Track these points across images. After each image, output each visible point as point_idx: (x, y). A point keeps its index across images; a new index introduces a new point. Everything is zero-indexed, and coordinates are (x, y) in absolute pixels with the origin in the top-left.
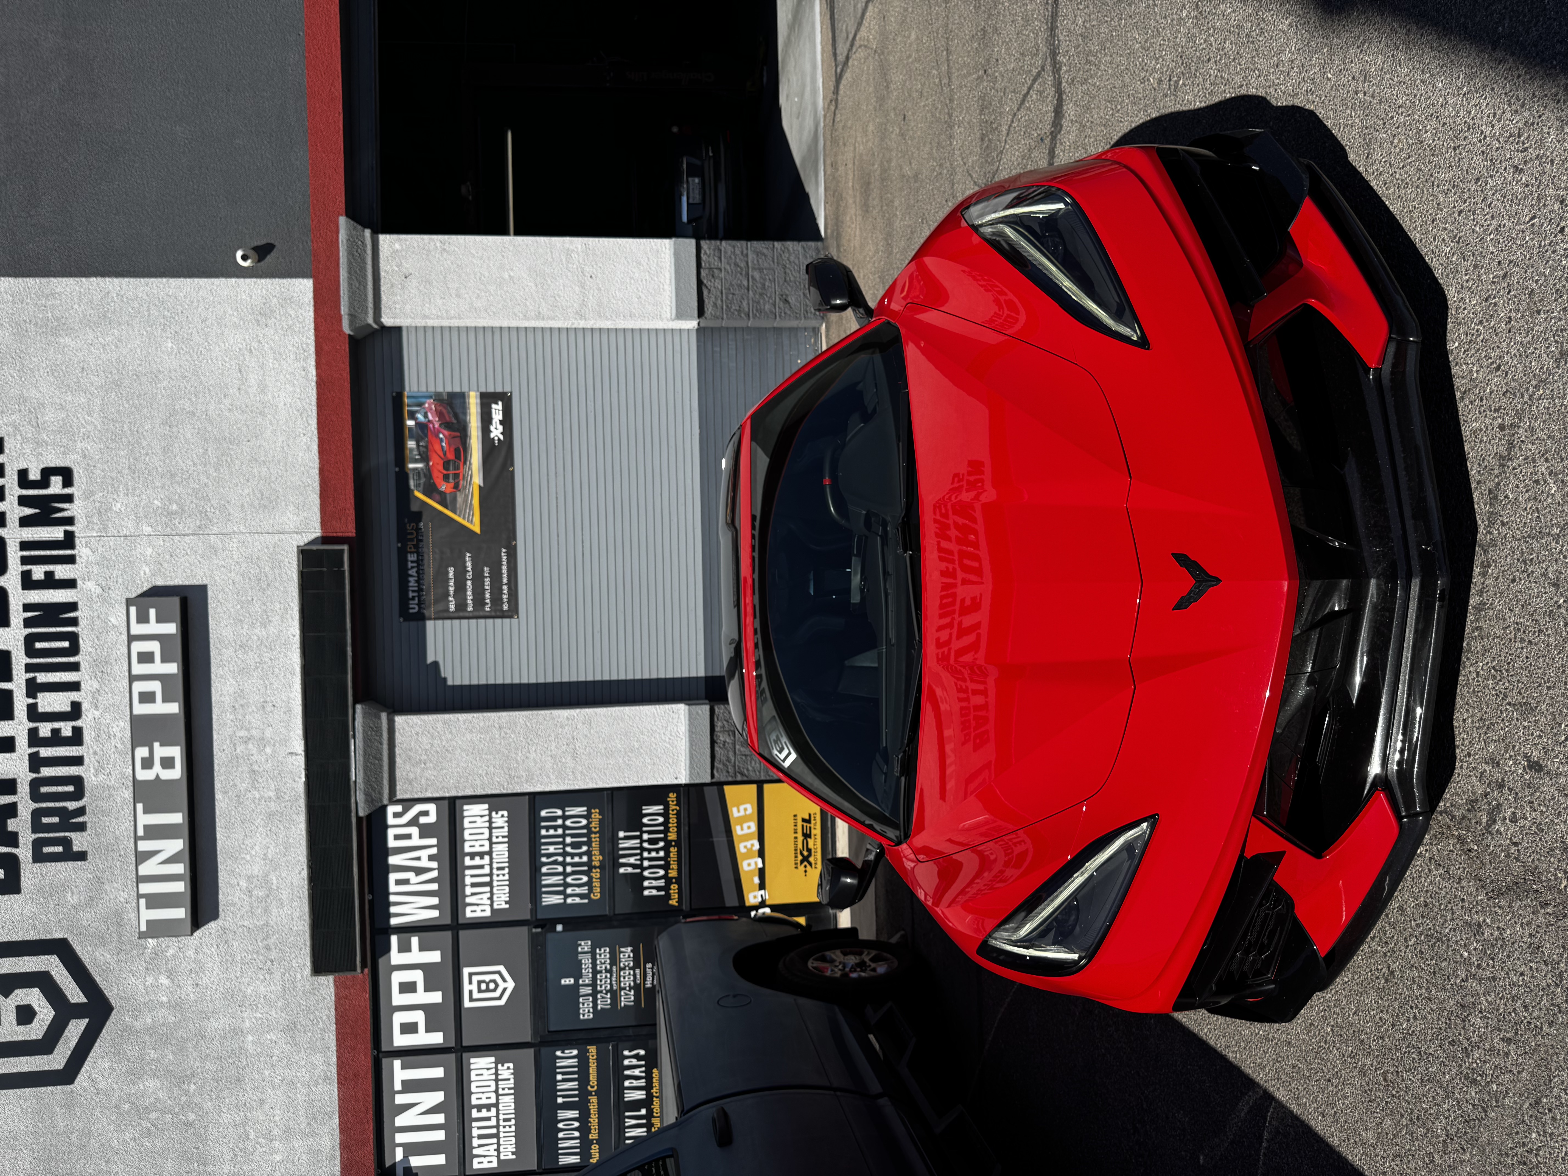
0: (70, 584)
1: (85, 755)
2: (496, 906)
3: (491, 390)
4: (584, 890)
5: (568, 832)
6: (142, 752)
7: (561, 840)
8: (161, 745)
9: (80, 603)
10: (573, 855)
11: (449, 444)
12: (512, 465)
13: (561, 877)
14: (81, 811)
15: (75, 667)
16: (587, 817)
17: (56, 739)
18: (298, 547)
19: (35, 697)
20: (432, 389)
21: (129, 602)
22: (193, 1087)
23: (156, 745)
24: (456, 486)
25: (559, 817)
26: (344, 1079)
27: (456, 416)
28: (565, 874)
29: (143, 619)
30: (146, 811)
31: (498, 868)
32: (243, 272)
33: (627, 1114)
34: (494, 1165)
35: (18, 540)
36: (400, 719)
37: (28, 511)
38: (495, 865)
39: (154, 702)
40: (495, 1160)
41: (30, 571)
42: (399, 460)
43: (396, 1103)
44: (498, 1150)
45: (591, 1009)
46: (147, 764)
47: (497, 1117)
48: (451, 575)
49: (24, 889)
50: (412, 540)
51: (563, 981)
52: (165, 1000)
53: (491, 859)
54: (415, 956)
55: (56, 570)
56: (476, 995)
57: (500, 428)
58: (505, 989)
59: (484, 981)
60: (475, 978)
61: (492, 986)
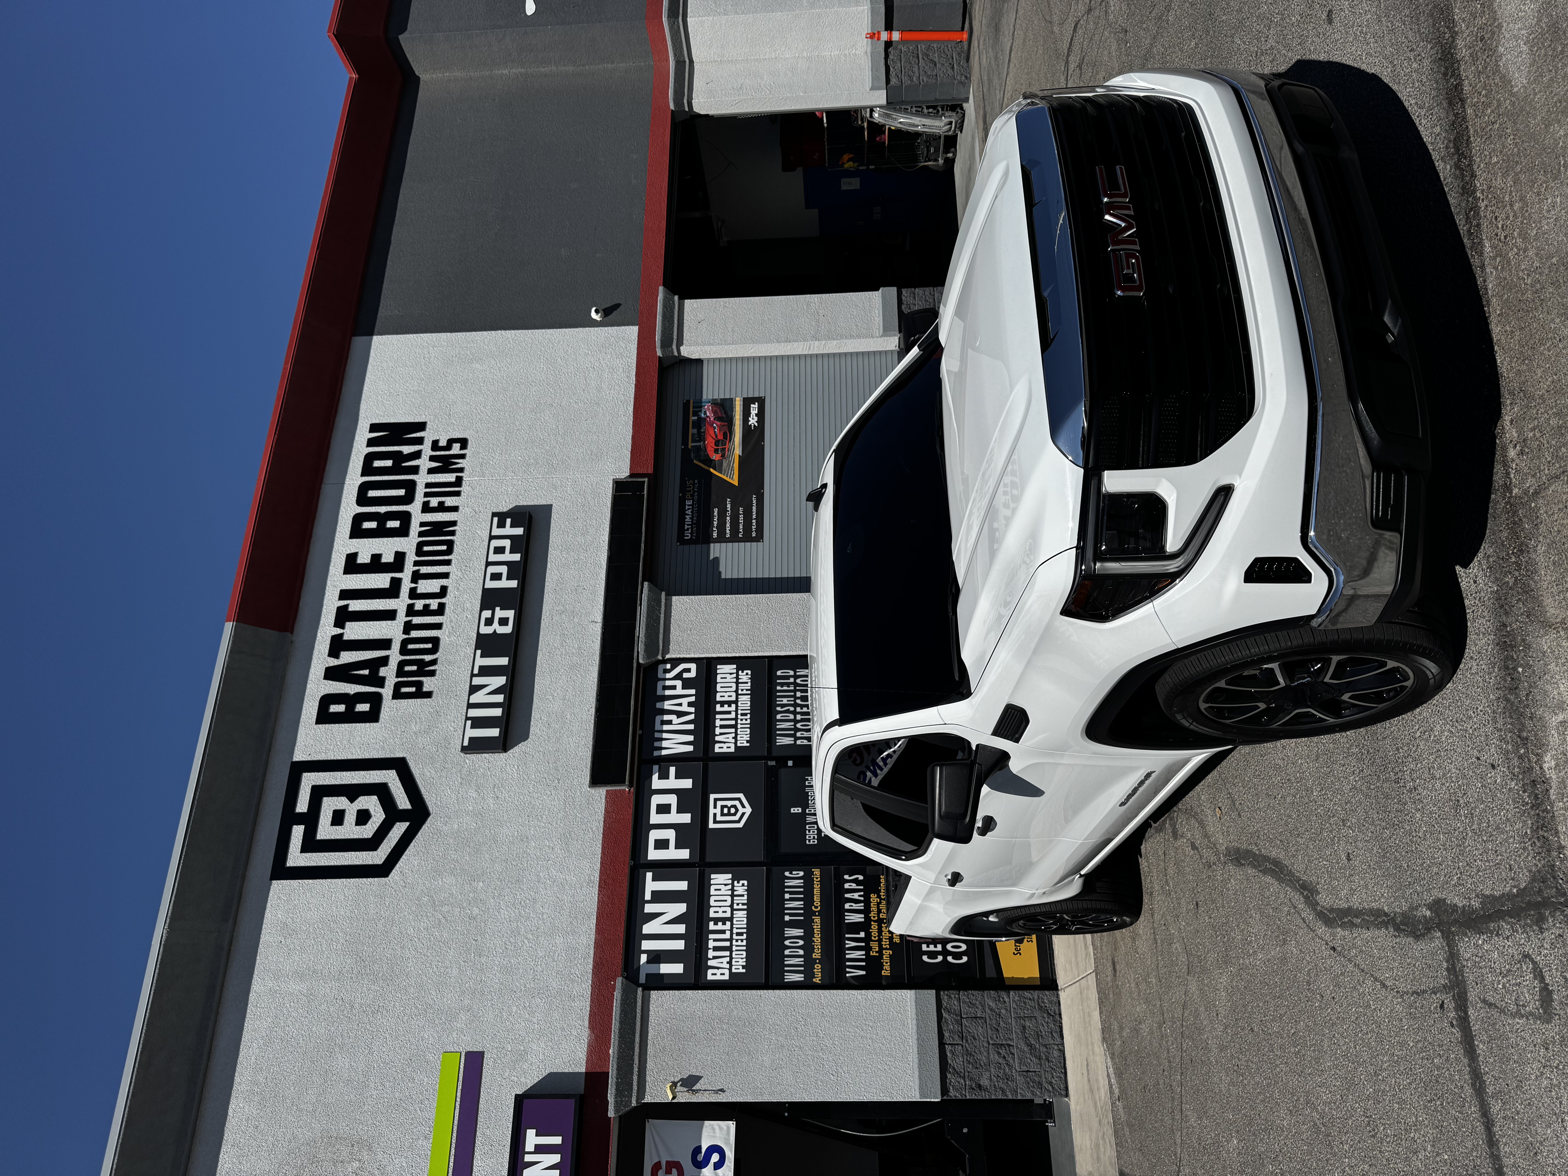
0: (455, 509)
1: (444, 622)
2: (739, 745)
3: (751, 396)
5: (798, 688)
6: (487, 614)
8: (501, 609)
9: (459, 521)
10: (802, 706)
11: (720, 430)
12: (763, 441)
13: (793, 723)
14: (434, 662)
15: (448, 563)
17: (426, 611)
18: (613, 479)
20: (710, 397)
21: (494, 515)
23: (498, 608)
24: (723, 456)
25: (791, 676)
26: (603, 884)
27: (726, 413)
28: (796, 721)
29: (501, 525)
30: (482, 658)
31: (742, 715)
32: (594, 324)
33: (847, 936)
34: (726, 977)
35: (424, 483)
36: (674, 598)
37: (434, 464)
38: (740, 712)
39: (500, 579)
40: (727, 972)
41: (428, 502)
42: (685, 441)
43: (645, 911)
44: (730, 963)
45: (816, 837)
46: (489, 622)
47: (731, 930)
48: (716, 514)
49: (381, 719)
50: (690, 491)
51: (792, 809)
52: (471, 809)
53: (737, 707)
54: (672, 782)
55: (446, 501)
56: (719, 818)
57: (756, 419)
58: (743, 814)
59: (726, 806)
60: (719, 804)
61: (733, 810)
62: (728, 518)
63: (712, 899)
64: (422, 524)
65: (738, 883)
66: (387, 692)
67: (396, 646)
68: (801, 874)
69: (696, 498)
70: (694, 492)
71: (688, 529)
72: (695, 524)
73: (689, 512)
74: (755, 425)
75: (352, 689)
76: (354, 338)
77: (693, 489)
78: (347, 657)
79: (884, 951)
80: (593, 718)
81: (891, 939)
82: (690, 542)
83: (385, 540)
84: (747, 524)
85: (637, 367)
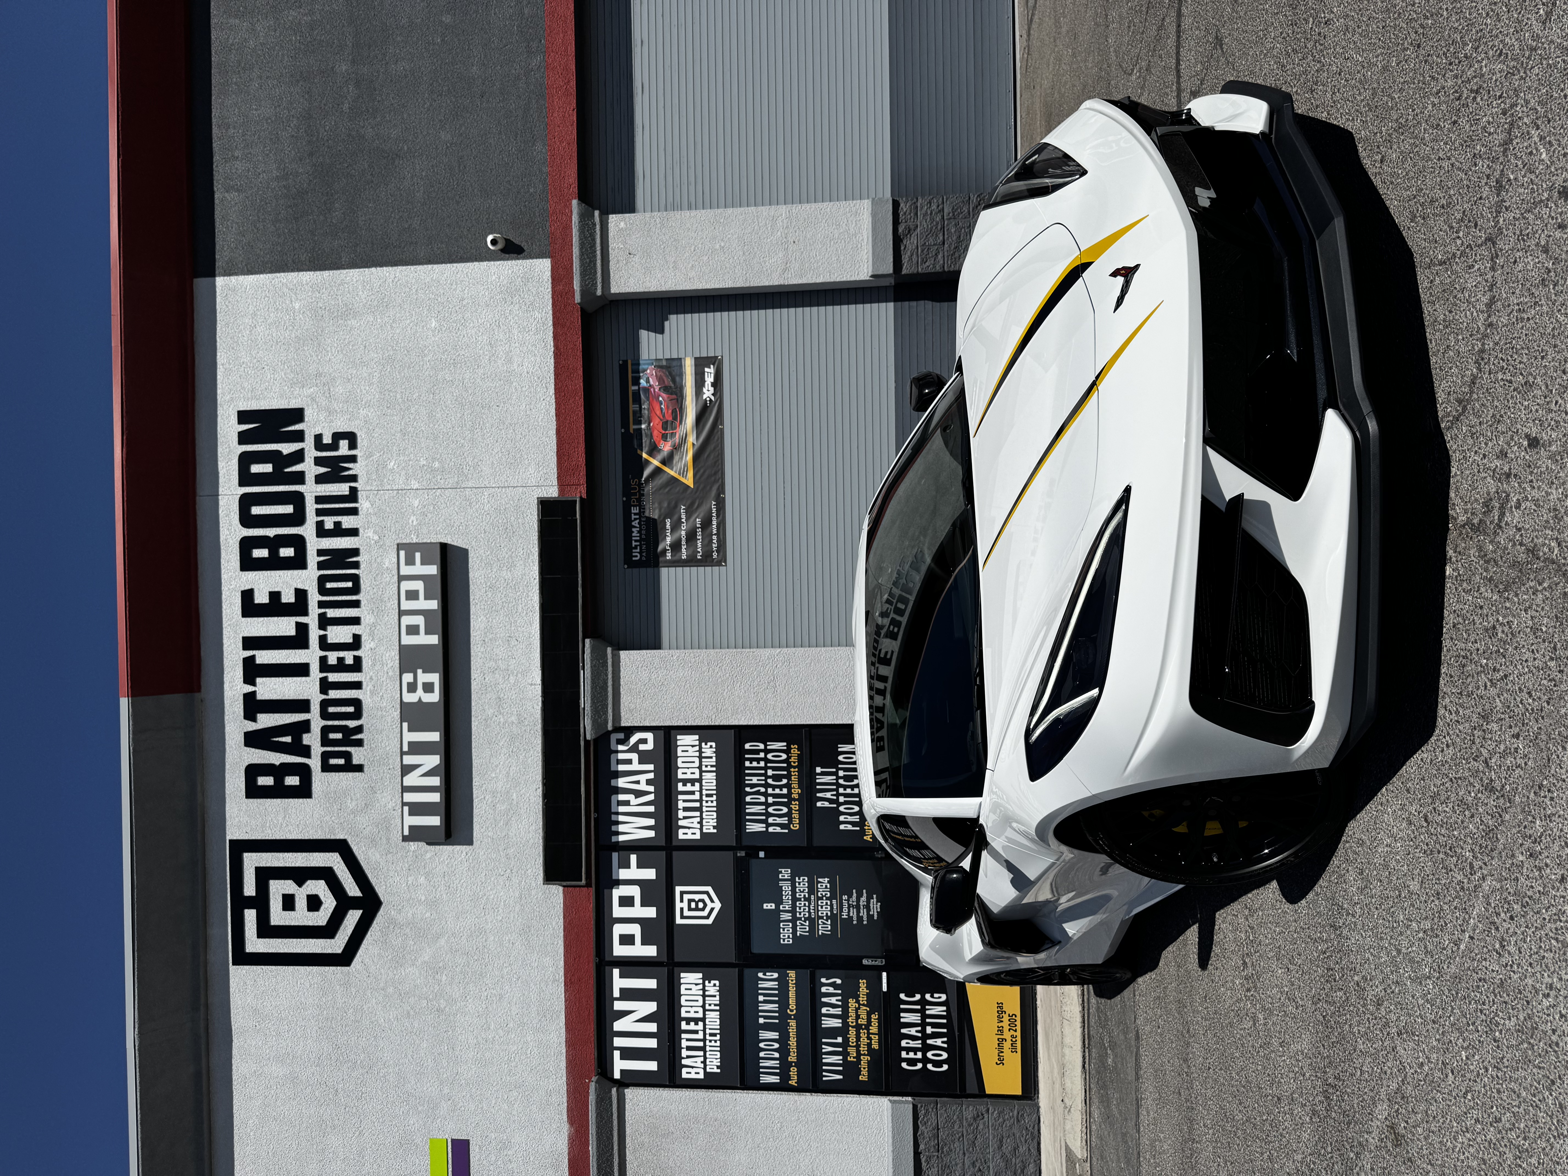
0: (354, 532)
1: (363, 680)
2: (705, 831)
3: (704, 355)
4: (784, 820)
5: (769, 765)
6: (408, 677)
7: (763, 772)
8: (423, 672)
9: (361, 548)
10: (774, 787)
11: (667, 408)
12: (722, 424)
13: (764, 807)
14: (359, 729)
15: (356, 604)
16: (787, 751)
17: (341, 666)
18: (538, 498)
19: (325, 630)
20: (652, 360)
21: (399, 547)
22: (444, 978)
23: (420, 671)
25: (761, 751)
26: (569, 983)
27: (674, 381)
28: (767, 805)
29: (410, 561)
30: (410, 730)
31: (707, 795)
32: (493, 257)
33: (824, 1040)
34: (701, 1076)
35: (314, 495)
36: (623, 655)
38: (704, 792)
39: (418, 634)
40: (701, 1071)
43: (615, 1009)
44: (704, 1062)
45: (791, 934)
46: (412, 688)
47: (704, 1030)
48: (668, 526)
49: (314, 795)
50: (635, 494)
51: (765, 905)
52: (423, 898)
53: (701, 786)
54: (633, 872)
55: (343, 521)
56: (686, 913)
57: (712, 389)
58: (712, 909)
59: (693, 900)
60: (686, 897)
61: (701, 905)
62: (683, 533)
63: (683, 998)
64: (320, 553)
65: (709, 982)
66: (315, 763)
67: (315, 708)
71: (636, 548)
73: (635, 523)
75: (276, 758)
76: (195, 281)
77: (639, 491)
78: (266, 721)
79: (862, 1057)
81: (869, 1045)
82: (639, 564)
83: (281, 573)
84: (706, 542)
85: (554, 325)
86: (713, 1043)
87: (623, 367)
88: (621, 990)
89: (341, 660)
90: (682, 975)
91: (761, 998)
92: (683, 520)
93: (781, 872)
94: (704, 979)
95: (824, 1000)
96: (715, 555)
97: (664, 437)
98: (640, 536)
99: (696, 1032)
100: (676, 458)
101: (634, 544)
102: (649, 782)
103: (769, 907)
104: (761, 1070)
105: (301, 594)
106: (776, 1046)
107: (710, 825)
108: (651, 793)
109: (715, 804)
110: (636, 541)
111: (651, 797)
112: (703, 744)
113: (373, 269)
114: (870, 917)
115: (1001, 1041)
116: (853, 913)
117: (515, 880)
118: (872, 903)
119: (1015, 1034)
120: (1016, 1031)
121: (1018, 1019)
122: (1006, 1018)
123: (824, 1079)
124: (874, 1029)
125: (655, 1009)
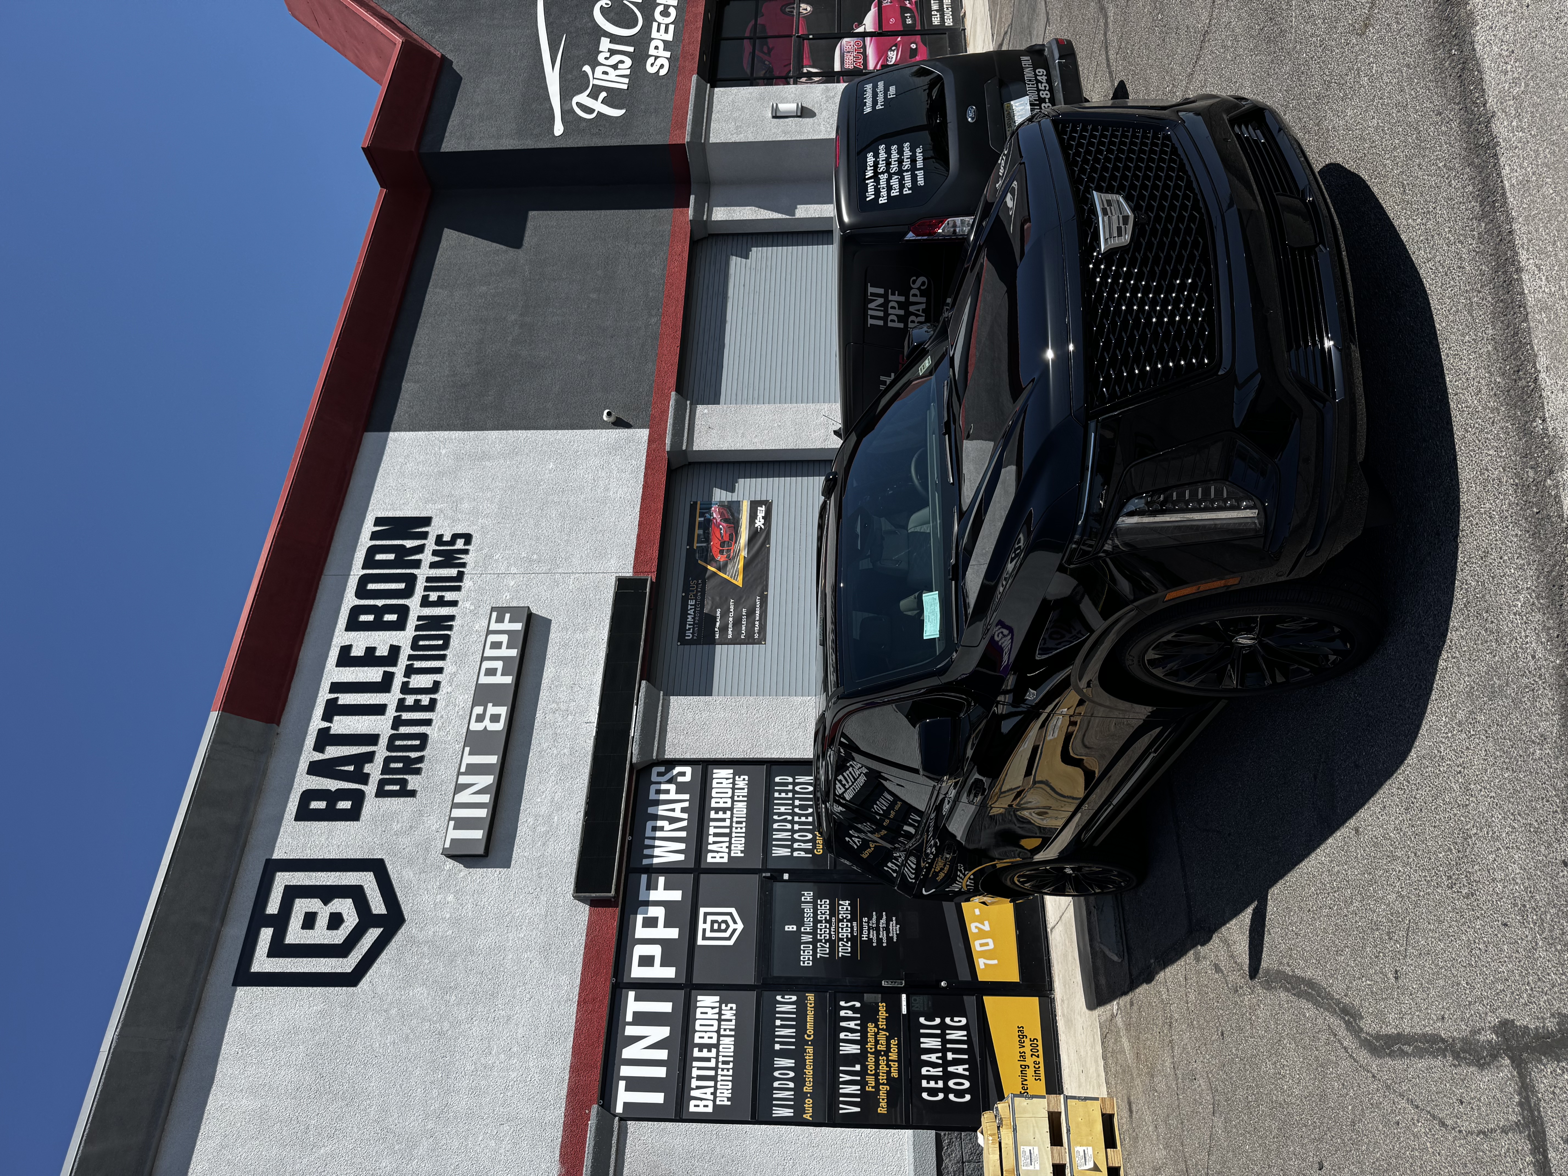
0: (454, 603)
1: (434, 718)
2: (732, 855)
3: (759, 499)
4: (809, 846)
5: (796, 796)
6: (478, 710)
7: (791, 802)
8: (493, 706)
9: (457, 615)
10: (800, 816)
11: (726, 532)
12: (769, 543)
13: (790, 834)
14: (421, 759)
15: (443, 658)
16: (814, 784)
17: (416, 707)
18: (616, 577)
20: (718, 499)
21: (493, 610)
23: (490, 705)
25: (790, 783)
26: (583, 1002)
27: (732, 515)
28: (793, 831)
29: (500, 620)
30: (470, 755)
31: (737, 822)
32: (604, 426)
33: (841, 1068)
34: (710, 1109)
35: (425, 577)
36: (673, 699)
37: (437, 559)
38: (735, 820)
39: (495, 675)
40: (710, 1104)
41: (428, 595)
42: (690, 542)
43: (626, 1034)
44: (714, 1094)
45: (811, 957)
46: (480, 718)
47: (717, 1058)
48: (718, 614)
49: (362, 818)
50: (693, 591)
51: (786, 927)
52: (448, 916)
53: (732, 814)
54: (660, 893)
55: (446, 595)
56: (709, 934)
57: (763, 521)
58: (735, 930)
59: (716, 921)
60: (710, 918)
61: (723, 926)
62: (731, 619)
63: (698, 1023)
64: (420, 618)
65: (726, 1006)
66: (370, 789)
67: (383, 742)
68: (794, 998)
69: (699, 598)
70: (697, 592)
71: (689, 629)
72: (696, 624)
73: (691, 612)
74: (761, 528)
75: (333, 785)
76: (366, 434)
77: (696, 589)
78: (333, 752)
79: (881, 1087)
80: (581, 822)
81: (889, 1073)
82: (691, 642)
83: (381, 633)
84: (750, 625)
85: (646, 468)
86: (725, 1072)
87: (693, 507)
88: (635, 1013)
89: (417, 701)
90: (699, 998)
91: (778, 1023)
92: (732, 610)
93: (804, 895)
94: (721, 1002)
95: (843, 1024)
96: (756, 636)
97: (721, 552)
98: (694, 622)
99: (708, 1060)
100: (730, 566)
101: (688, 627)
102: (683, 810)
103: (791, 929)
104: (774, 1102)
105: (395, 650)
106: (792, 1074)
107: (738, 849)
108: (684, 820)
109: (744, 830)
110: (689, 625)
111: (684, 824)
112: (737, 777)
113: (511, 432)
114: (890, 939)
115: (1024, 1067)
116: (873, 935)
117: (543, 898)
118: (891, 925)
119: (1037, 1060)
120: (1038, 1056)
121: (1040, 1043)
122: (1027, 1043)
123: (841, 1112)
124: (893, 1056)
125: (668, 1034)
